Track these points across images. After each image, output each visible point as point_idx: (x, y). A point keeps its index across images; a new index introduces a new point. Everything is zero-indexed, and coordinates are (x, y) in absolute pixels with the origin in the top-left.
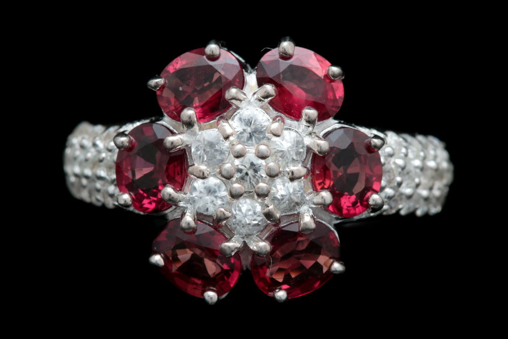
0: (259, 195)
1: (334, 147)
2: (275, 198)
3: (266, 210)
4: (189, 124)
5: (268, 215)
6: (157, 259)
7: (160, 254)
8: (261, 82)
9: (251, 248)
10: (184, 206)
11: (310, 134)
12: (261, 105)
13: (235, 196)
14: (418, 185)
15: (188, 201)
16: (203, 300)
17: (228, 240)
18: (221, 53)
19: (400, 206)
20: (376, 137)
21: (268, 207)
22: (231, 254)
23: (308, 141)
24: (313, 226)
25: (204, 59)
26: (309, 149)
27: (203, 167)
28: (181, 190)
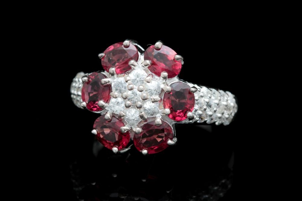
0: (138, 108)
1: (173, 90)
2: (145, 110)
3: (141, 114)
4: (113, 75)
5: (142, 117)
6: (94, 131)
7: (96, 129)
8: (146, 58)
9: (133, 130)
10: (107, 109)
11: (164, 83)
12: (144, 69)
13: (128, 107)
14: (215, 111)
15: (109, 108)
16: (112, 151)
17: (124, 126)
18: (130, 45)
19: (206, 120)
20: (194, 87)
21: (142, 113)
22: (124, 132)
23: (162, 86)
24: (161, 123)
25: (122, 47)
26: (162, 90)
27: (116, 93)
28: (107, 102)
